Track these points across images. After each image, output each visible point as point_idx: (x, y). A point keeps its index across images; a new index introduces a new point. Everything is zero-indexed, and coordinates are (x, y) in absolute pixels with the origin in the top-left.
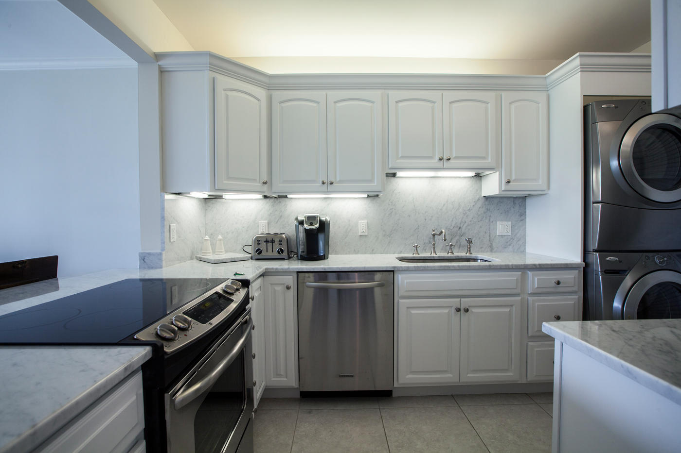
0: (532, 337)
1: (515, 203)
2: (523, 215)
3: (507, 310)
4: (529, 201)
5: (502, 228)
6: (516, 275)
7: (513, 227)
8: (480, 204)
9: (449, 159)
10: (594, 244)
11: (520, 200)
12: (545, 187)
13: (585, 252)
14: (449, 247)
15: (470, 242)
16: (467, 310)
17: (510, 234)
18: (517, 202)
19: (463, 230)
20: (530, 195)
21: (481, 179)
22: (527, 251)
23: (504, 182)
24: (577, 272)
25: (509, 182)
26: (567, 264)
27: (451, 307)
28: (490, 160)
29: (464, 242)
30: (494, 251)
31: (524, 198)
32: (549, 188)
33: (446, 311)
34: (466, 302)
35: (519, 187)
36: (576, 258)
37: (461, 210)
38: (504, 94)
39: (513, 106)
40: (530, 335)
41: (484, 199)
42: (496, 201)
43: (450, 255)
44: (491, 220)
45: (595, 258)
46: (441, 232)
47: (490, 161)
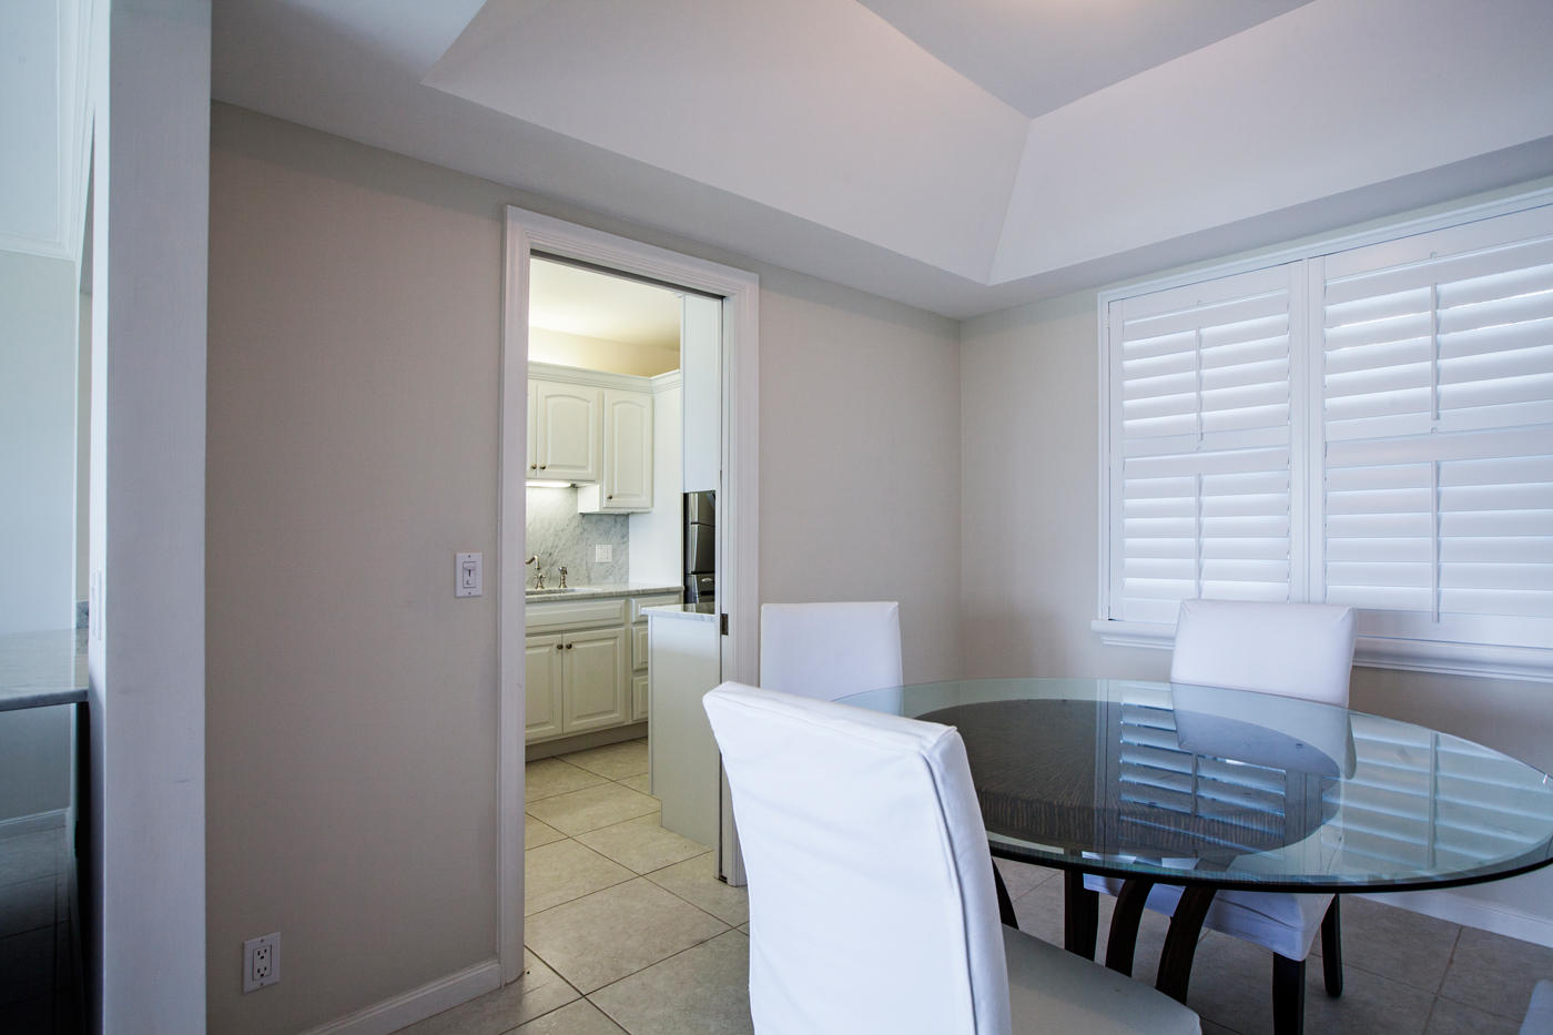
0: (637, 671)
1: (616, 522)
2: (625, 536)
3: (612, 642)
4: (632, 519)
5: (602, 553)
6: (619, 604)
7: (614, 550)
8: (575, 523)
9: (544, 468)
10: (692, 567)
11: (623, 518)
12: (649, 505)
13: (686, 575)
14: (536, 580)
15: (564, 572)
16: (570, 647)
17: (610, 560)
18: (620, 519)
19: (554, 557)
20: (633, 513)
21: (576, 491)
22: (630, 580)
23: (605, 498)
24: (677, 596)
25: (611, 498)
26: (668, 589)
27: (552, 645)
28: (590, 470)
29: (556, 572)
30: (594, 581)
31: (627, 515)
32: (653, 506)
33: (547, 650)
34: (567, 638)
35: (620, 505)
36: (678, 583)
37: (552, 530)
38: (606, 392)
39: (617, 407)
40: (635, 667)
41: (580, 517)
42: (594, 518)
43: (539, 589)
44: (589, 543)
45: (693, 579)
46: (533, 559)
47: (590, 472)
